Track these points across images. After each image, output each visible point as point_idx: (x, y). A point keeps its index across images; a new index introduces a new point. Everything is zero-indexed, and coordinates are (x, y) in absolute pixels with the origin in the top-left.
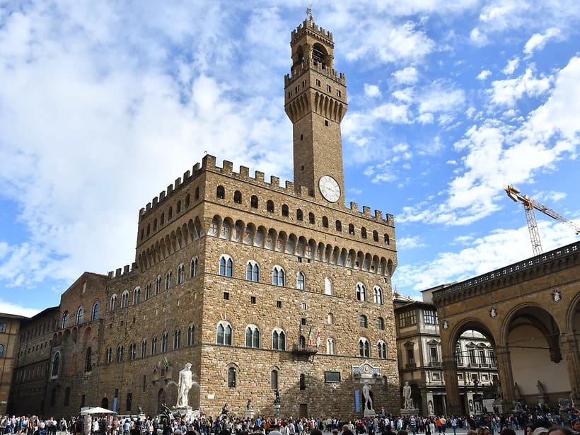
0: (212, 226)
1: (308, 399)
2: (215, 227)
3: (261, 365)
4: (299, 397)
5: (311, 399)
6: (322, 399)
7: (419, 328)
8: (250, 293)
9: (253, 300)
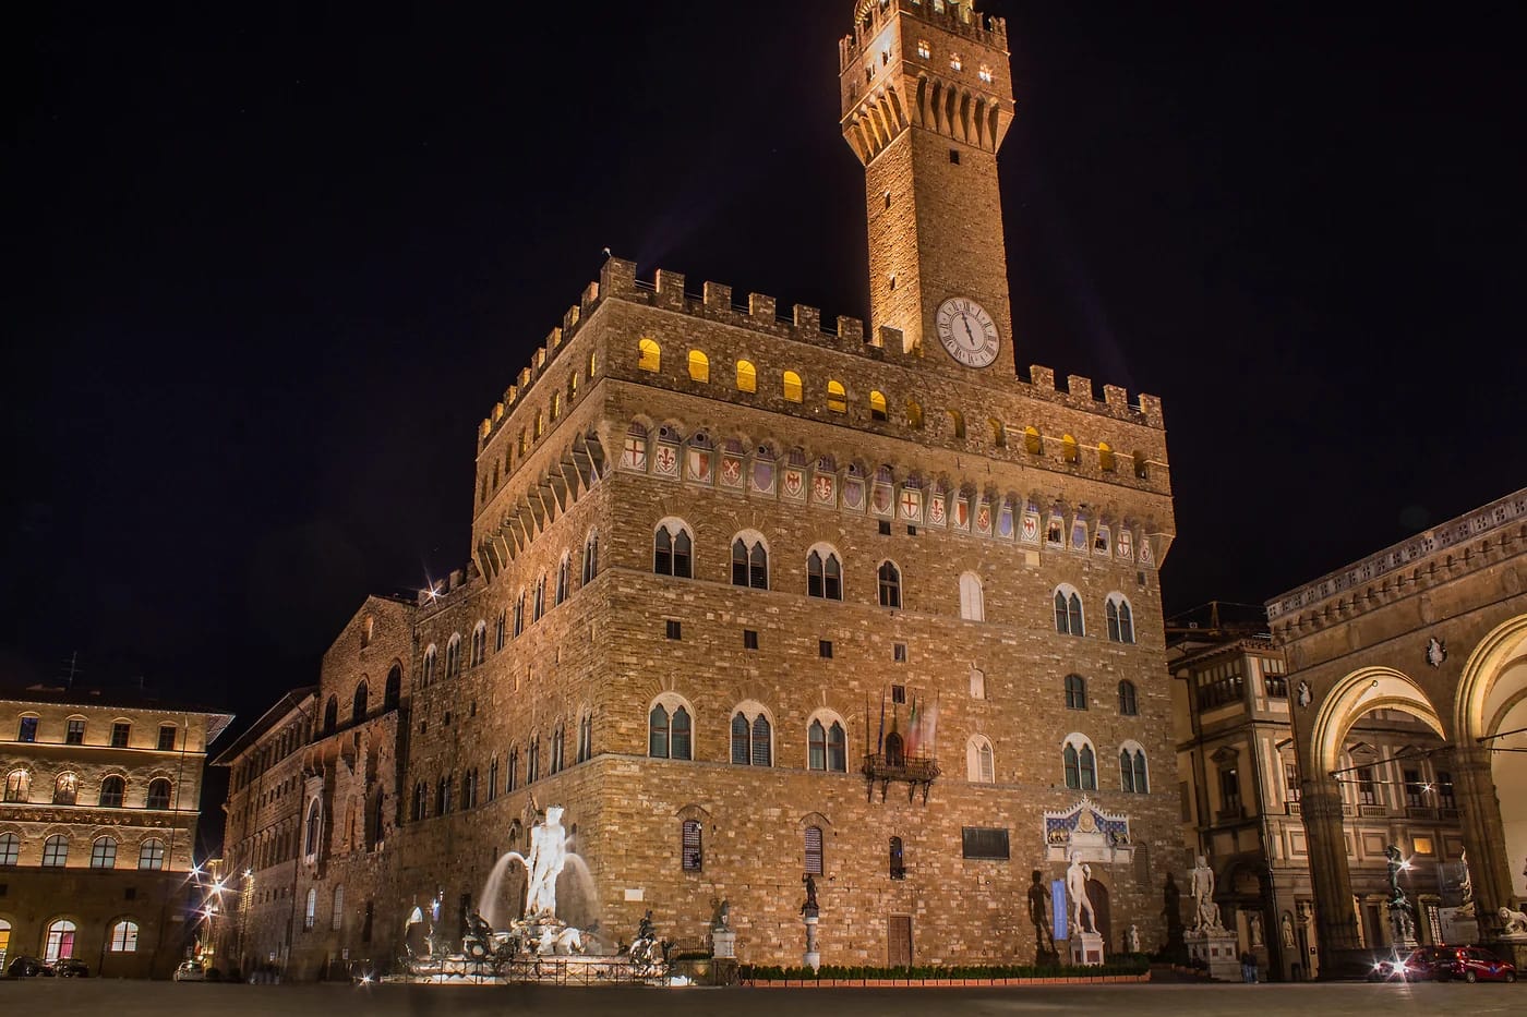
0: (629, 444)
1: (913, 903)
2: (640, 446)
3: (776, 812)
4: (886, 897)
5: (921, 904)
6: (954, 904)
7: (1248, 708)
8: (742, 620)
9: (751, 639)
